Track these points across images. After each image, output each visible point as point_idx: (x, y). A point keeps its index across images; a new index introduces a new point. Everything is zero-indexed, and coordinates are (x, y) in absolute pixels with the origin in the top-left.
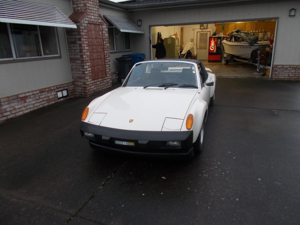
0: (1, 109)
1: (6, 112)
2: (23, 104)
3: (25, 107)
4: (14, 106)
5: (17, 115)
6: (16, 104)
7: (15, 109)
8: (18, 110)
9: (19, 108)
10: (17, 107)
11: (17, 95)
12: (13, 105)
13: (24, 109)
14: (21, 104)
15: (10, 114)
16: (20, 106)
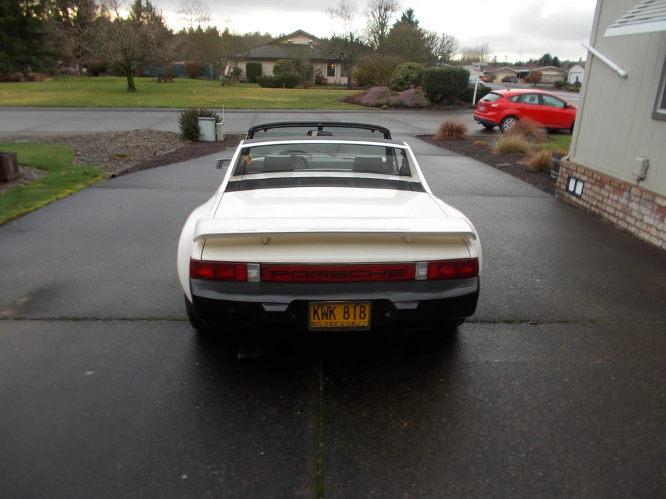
0: (627, 206)
1: (630, 215)
2: (656, 222)
3: (658, 230)
4: (643, 215)
5: (639, 234)
6: (648, 212)
7: (642, 220)
8: (644, 227)
9: (648, 225)
10: (646, 219)
11: (655, 195)
12: (644, 210)
13: (653, 231)
14: (655, 219)
15: (633, 223)
16: (652, 222)
